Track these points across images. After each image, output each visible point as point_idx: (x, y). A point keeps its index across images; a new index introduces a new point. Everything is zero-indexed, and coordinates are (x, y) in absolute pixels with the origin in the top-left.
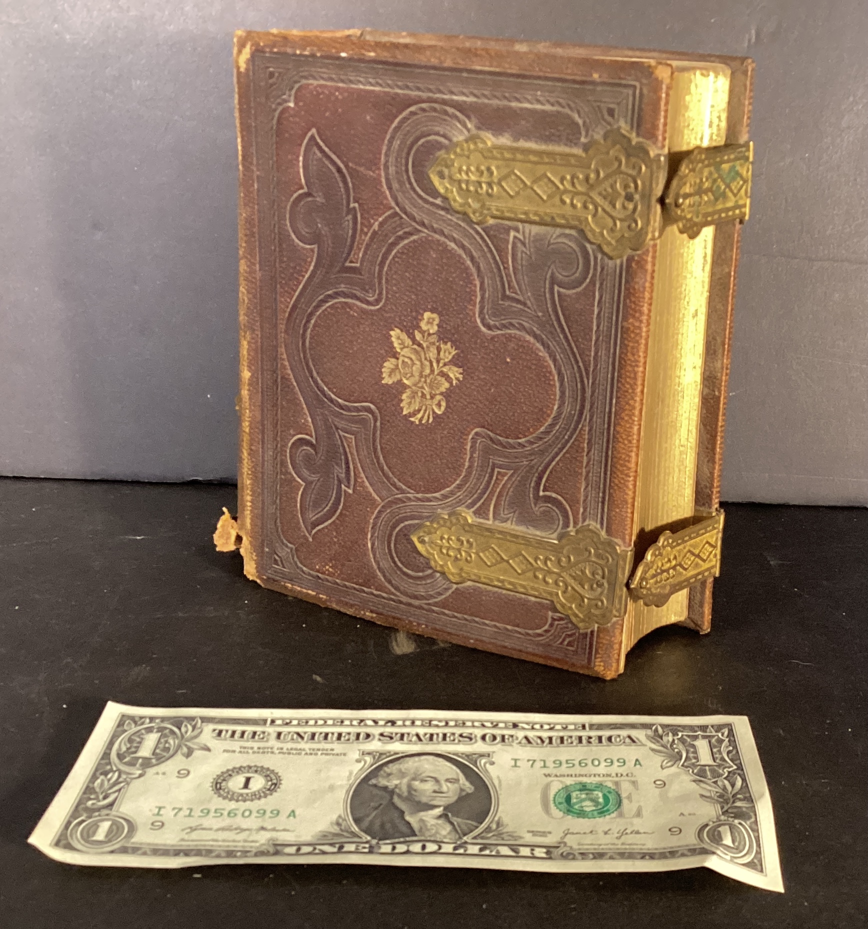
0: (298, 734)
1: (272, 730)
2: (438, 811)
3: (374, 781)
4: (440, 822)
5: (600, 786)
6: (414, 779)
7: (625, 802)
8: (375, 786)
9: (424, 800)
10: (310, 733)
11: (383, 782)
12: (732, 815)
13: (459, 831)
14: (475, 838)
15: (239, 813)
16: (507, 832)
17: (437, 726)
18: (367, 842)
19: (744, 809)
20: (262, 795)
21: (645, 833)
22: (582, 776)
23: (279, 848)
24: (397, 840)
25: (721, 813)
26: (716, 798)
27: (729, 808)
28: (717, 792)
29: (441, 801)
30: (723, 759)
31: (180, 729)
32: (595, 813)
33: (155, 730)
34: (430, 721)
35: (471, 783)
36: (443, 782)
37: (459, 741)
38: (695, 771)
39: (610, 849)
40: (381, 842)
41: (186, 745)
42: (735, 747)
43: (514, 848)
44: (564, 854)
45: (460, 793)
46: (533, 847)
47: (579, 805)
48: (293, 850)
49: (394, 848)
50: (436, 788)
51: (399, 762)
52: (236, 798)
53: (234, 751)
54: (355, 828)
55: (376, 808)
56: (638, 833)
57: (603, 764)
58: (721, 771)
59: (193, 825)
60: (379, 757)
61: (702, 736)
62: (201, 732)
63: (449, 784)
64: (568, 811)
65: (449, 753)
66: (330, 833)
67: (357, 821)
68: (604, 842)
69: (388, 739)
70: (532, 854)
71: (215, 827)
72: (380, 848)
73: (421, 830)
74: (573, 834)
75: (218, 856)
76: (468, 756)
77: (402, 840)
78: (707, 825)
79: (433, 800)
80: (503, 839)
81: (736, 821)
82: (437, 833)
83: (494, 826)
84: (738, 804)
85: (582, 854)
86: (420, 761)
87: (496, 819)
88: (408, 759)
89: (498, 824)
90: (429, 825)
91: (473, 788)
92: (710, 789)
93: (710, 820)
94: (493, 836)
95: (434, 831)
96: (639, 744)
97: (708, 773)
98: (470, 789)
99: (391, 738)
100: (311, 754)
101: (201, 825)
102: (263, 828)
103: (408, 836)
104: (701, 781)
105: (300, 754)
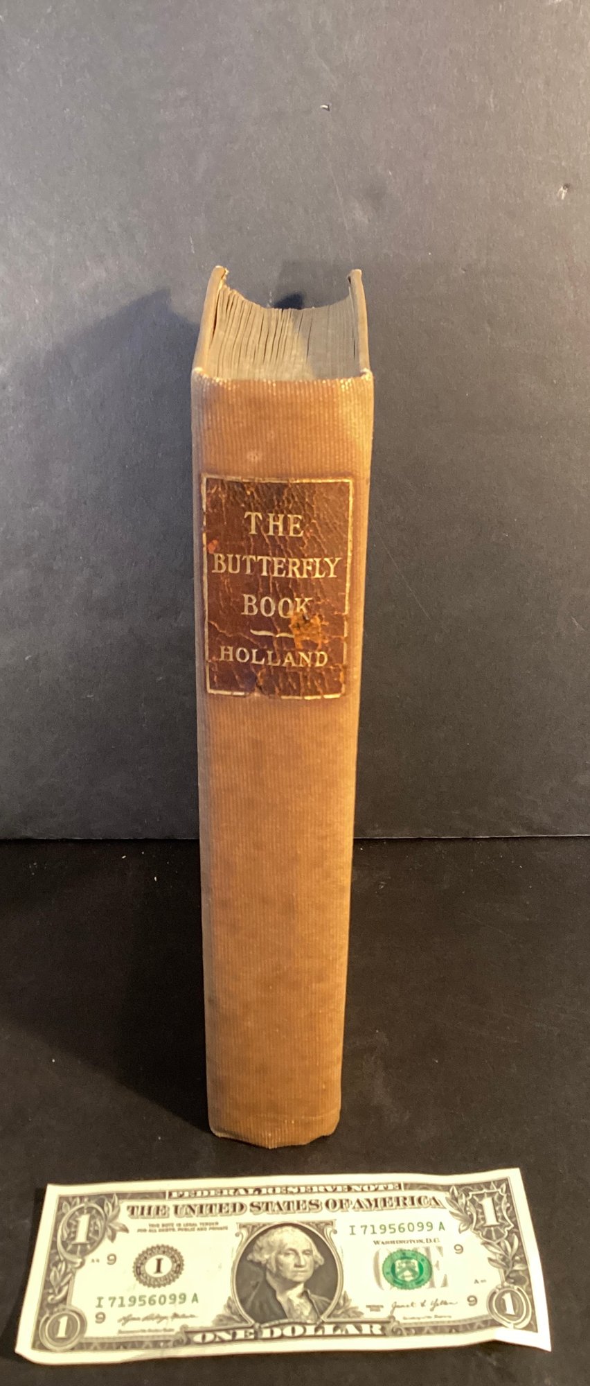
0: (190, 1206)
1: (170, 1204)
2: (300, 1288)
3: (250, 1257)
4: (303, 1301)
5: (415, 1253)
6: (279, 1253)
7: (434, 1269)
8: (252, 1261)
9: (289, 1275)
10: (198, 1206)
11: (257, 1257)
12: (512, 1281)
13: (318, 1311)
14: (329, 1317)
15: (157, 1299)
16: (352, 1308)
17: (292, 1193)
18: (252, 1327)
19: (521, 1273)
20: (171, 1278)
21: (451, 1303)
22: (401, 1242)
23: (190, 1336)
24: (273, 1323)
25: (504, 1279)
26: (500, 1262)
27: (511, 1272)
28: (501, 1255)
29: (301, 1276)
30: (503, 1218)
31: (103, 1208)
32: (414, 1283)
33: (85, 1211)
34: (287, 1187)
35: (322, 1254)
36: (301, 1254)
37: (310, 1209)
38: (484, 1233)
39: (427, 1323)
40: (262, 1326)
41: (110, 1227)
42: (512, 1204)
43: (358, 1325)
44: (394, 1330)
45: (314, 1267)
46: (371, 1323)
47: (401, 1275)
48: (198, 1338)
49: (272, 1332)
50: (296, 1261)
51: (265, 1235)
52: (152, 1283)
53: (145, 1230)
54: (243, 1312)
55: (254, 1287)
56: (445, 1303)
57: (417, 1228)
58: (502, 1231)
59: (126, 1315)
60: (252, 1230)
61: (488, 1193)
62: (119, 1211)
63: (306, 1257)
64: (395, 1281)
65: (303, 1223)
66: (224, 1316)
67: (243, 1302)
68: (421, 1315)
69: (257, 1209)
70: (371, 1331)
71: (142, 1317)
72: (262, 1332)
73: (289, 1310)
74: (398, 1307)
75: (147, 1347)
76: (317, 1225)
77: (277, 1322)
78: (494, 1293)
79: (295, 1276)
80: (349, 1317)
81: (516, 1287)
82: (302, 1313)
83: (342, 1302)
84: (517, 1267)
85: (407, 1329)
86: (282, 1232)
87: (343, 1293)
88: (273, 1231)
89: (345, 1299)
90: (295, 1305)
91: (323, 1260)
92: (495, 1252)
93: (497, 1288)
94: (343, 1313)
95: (299, 1312)
96: (441, 1206)
97: (493, 1234)
98: (321, 1260)
99: (259, 1208)
100: (202, 1229)
101: (131, 1315)
102: (175, 1316)
103: (281, 1318)
104: (488, 1243)
105: (193, 1230)
